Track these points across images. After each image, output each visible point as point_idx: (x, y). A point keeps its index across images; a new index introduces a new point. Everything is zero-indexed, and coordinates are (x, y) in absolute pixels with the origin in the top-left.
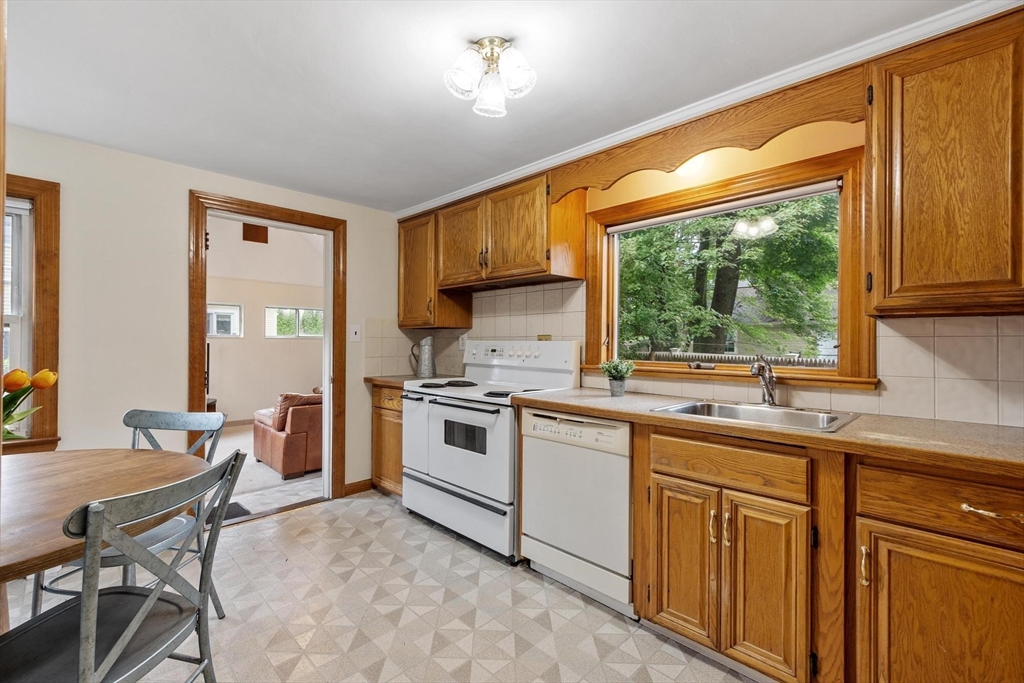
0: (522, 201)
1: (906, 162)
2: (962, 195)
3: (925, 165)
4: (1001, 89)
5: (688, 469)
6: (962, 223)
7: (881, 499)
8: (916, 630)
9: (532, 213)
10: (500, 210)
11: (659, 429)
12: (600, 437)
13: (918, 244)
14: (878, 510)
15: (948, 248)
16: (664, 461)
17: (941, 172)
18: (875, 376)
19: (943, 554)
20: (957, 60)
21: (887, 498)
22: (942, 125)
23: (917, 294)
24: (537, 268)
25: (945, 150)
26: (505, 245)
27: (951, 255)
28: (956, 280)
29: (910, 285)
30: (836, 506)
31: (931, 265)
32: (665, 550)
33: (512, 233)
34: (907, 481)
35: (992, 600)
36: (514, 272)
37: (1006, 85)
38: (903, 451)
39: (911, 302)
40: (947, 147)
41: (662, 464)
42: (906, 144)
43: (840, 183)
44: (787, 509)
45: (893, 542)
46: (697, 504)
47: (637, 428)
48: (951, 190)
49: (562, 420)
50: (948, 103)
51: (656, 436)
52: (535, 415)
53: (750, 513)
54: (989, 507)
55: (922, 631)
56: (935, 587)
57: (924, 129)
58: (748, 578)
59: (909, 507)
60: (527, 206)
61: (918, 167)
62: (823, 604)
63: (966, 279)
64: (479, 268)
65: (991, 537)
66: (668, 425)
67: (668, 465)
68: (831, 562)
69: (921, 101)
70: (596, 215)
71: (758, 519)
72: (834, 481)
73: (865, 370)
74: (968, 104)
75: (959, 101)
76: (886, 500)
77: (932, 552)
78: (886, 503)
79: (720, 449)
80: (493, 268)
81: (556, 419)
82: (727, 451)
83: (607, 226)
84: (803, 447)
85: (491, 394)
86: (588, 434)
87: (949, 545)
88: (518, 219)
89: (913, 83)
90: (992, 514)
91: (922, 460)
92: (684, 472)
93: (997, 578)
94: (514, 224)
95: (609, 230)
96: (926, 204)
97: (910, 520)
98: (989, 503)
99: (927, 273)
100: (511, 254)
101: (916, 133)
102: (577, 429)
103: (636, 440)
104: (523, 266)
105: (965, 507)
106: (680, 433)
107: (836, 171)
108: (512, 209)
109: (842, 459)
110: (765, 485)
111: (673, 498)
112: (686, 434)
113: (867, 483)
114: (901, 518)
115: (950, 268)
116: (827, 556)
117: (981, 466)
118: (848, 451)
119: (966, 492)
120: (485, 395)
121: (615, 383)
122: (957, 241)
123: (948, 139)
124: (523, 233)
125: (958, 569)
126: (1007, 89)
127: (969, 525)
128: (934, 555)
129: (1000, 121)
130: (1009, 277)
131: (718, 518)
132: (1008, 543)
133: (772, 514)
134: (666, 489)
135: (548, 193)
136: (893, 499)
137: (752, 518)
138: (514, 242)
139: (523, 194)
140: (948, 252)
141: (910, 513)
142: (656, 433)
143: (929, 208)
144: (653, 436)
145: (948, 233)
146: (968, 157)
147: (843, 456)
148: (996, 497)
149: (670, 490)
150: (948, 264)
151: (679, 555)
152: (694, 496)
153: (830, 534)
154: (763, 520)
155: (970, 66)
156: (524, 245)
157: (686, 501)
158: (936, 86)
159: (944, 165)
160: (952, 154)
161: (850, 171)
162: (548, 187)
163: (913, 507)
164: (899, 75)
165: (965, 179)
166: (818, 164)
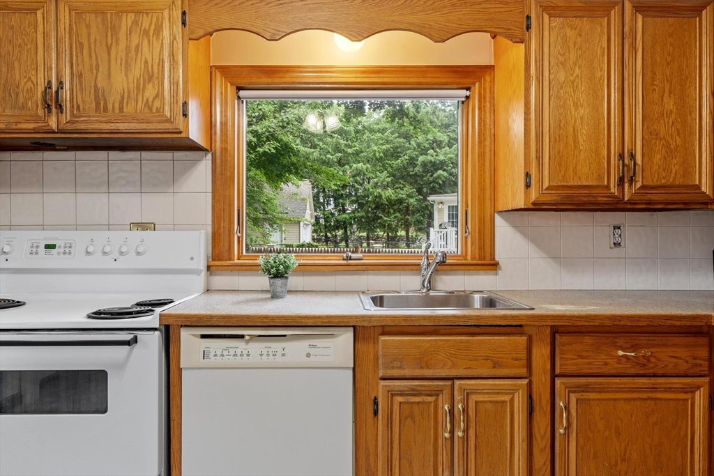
0: (135, 23)
1: (552, 85)
2: (582, 118)
3: (562, 91)
4: (601, 48)
5: (422, 368)
6: (581, 139)
7: (572, 359)
8: (591, 457)
9: (156, 44)
10: (88, 27)
11: (387, 329)
12: (312, 351)
13: (559, 152)
14: (571, 369)
15: (575, 159)
16: (397, 364)
17: (571, 99)
18: (494, 259)
19: (609, 392)
20: (580, 17)
21: (576, 357)
22: (571, 63)
23: (558, 192)
24: (167, 126)
25: (573, 83)
26: (101, 83)
27: (576, 163)
28: (579, 184)
29: (555, 184)
30: (544, 373)
31: (566, 171)
32: (396, 463)
33: (115, 68)
34: (588, 340)
35: (632, 416)
36: (122, 126)
37: (603, 45)
38: (596, 317)
39: (555, 198)
40: (574, 81)
41: (393, 368)
42: (552, 72)
43: (468, 93)
44: (512, 385)
45: (578, 392)
46: (430, 402)
47: (360, 331)
48: (576, 114)
49: (252, 337)
50: (575, 48)
51: (386, 338)
52: (203, 336)
53: (480, 398)
54: (631, 350)
55: (595, 457)
56: (603, 419)
57: (561, 63)
58: (478, 462)
59: (589, 361)
60: (146, 32)
61: (558, 91)
62: (536, 462)
63: (585, 183)
64: (40, 112)
65: (633, 371)
66: (403, 323)
67: (400, 368)
68: (542, 422)
69: (560, 40)
70: (225, 70)
71: (486, 402)
72: (544, 351)
73: (488, 255)
74: (585, 52)
75: (580, 48)
76: (576, 359)
77: (601, 392)
78: (575, 361)
79: (455, 341)
80: (72, 115)
81: (242, 337)
82: (461, 341)
83: (239, 89)
84: (521, 326)
85: (98, 315)
86: (295, 349)
87: (612, 383)
88: (128, 48)
89: (556, 24)
90: (633, 354)
91: (607, 323)
92: (418, 372)
93: (634, 399)
94: (119, 52)
95: (242, 93)
96: (563, 122)
97: (591, 371)
98: (632, 347)
99: (563, 176)
100: (113, 100)
101: (557, 64)
102: (277, 346)
103: (358, 346)
104: (139, 121)
105: (621, 353)
106: (410, 330)
107: (466, 81)
108: (115, 30)
109: (548, 331)
110: (494, 367)
111: (404, 403)
112: (416, 330)
113: (564, 348)
114: (584, 371)
115: (576, 174)
116: (538, 419)
117: (638, 321)
118: (553, 324)
119: (621, 341)
120: (89, 317)
121: (279, 281)
122: (580, 153)
123: (575, 75)
124: (137, 71)
125: (615, 400)
126: (604, 48)
127: (621, 366)
128: (602, 394)
129: (601, 71)
130: (606, 184)
131: (452, 411)
132: (641, 372)
133: (498, 393)
134: (397, 395)
135: (184, 23)
136: (581, 357)
137: (482, 402)
138: (120, 82)
139: (138, 13)
140: (575, 161)
141: (589, 366)
142: (384, 334)
143: (564, 125)
144: (383, 338)
145: (575, 147)
146: (585, 92)
147: (549, 328)
148: (635, 341)
149: (401, 395)
150: (575, 172)
151: (410, 464)
152: (426, 395)
153: (540, 399)
154: (491, 402)
155: (585, 23)
156: (140, 89)
157: (418, 403)
158: (569, 31)
159: (572, 94)
160: (577, 87)
161: (477, 84)
162: (184, 13)
163: (592, 360)
164: (548, 14)
165: (583, 108)
166: (455, 72)
